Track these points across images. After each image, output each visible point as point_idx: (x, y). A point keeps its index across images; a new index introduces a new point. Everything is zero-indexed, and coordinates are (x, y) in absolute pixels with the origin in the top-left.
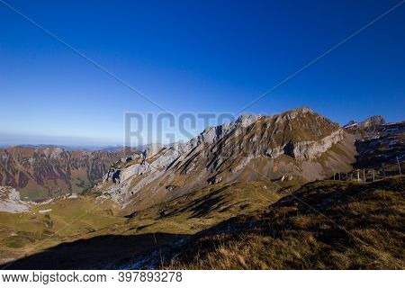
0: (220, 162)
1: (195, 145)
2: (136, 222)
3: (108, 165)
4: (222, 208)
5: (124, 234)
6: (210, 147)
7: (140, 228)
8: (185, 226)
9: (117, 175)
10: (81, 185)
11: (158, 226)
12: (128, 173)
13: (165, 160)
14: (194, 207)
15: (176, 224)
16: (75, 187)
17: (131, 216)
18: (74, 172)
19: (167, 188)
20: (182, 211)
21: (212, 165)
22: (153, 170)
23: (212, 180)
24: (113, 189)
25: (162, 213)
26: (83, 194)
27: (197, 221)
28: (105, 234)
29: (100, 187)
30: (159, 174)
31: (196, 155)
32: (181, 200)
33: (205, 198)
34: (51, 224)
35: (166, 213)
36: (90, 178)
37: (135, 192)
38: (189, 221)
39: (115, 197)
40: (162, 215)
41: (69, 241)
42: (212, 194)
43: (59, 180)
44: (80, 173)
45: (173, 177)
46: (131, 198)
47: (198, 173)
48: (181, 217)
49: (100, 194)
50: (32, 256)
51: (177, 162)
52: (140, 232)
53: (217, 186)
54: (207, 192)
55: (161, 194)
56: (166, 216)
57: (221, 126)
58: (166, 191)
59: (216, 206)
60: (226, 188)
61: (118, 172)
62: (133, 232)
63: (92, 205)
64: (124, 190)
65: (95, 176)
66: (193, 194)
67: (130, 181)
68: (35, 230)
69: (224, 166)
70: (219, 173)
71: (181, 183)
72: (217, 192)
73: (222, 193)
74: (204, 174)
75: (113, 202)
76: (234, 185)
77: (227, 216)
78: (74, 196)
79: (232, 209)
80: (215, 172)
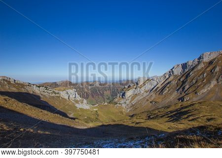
0: (187, 87)
1: (167, 77)
2: (134, 119)
3: (119, 90)
4: (191, 118)
5: (129, 125)
6: (179, 78)
7: (137, 123)
8: (164, 126)
9: (124, 95)
10: (108, 99)
11: (147, 123)
12: (129, 94)
13: (148, 87)
14: (170, 115)
15: (158, 124)
16: (106, 100)
17: (132, 116)
18: (105, 92)
19: (151, 102)
20: (161, 117)
21: (181, 89)
22: (142, 92)
23: (182, 99)
24: (122, 101)
25: (149, 117)
26: (109, 103)
27: (172, 124)
28: (120, 123)
29: (116, 100)
30: (145, 94)
31: (168, 83)
32: (160, 110)
33: (177, 110)
34: (98, 115)
35: (151, 117)
36: (112, 96)
37: (133, 104)
38: (167, 124)
39: (124, 106)
40: (149, 118)
41: (105, 124)
42: (182, 108)
43: (100, 96)
44: (107, 93)
45: (154, 96)
46: (131, 107)
47: (171, 94)
48: (161, 120)
49: (117, 104)
50: (92, 128)
51: (156, 87)
52: (137, 125)
53: (185, 103)
54: (179, 106)
55: (147, 106)
56: (151, 118)
57: (186, 63)
58: (151, 104)
59: (186, 116)
60: (193, 105)
61: (124, 93)
62: (133, 125)
63: (114, 109)
64: (128, 102)
65: (114, 95)
66: (168, 107)
67: (130, 98)
68: (92, 117)
69: (191, 90)
70: (186, 94)
71: (160, 100)
72: (186, 107)
73: (190, 108)
74: (175, 95)
75: (123, 108)
76: (200, 103)
77: (195, 124)
78: (106, 104)
79: (200, 120)
80: (183, 94)
